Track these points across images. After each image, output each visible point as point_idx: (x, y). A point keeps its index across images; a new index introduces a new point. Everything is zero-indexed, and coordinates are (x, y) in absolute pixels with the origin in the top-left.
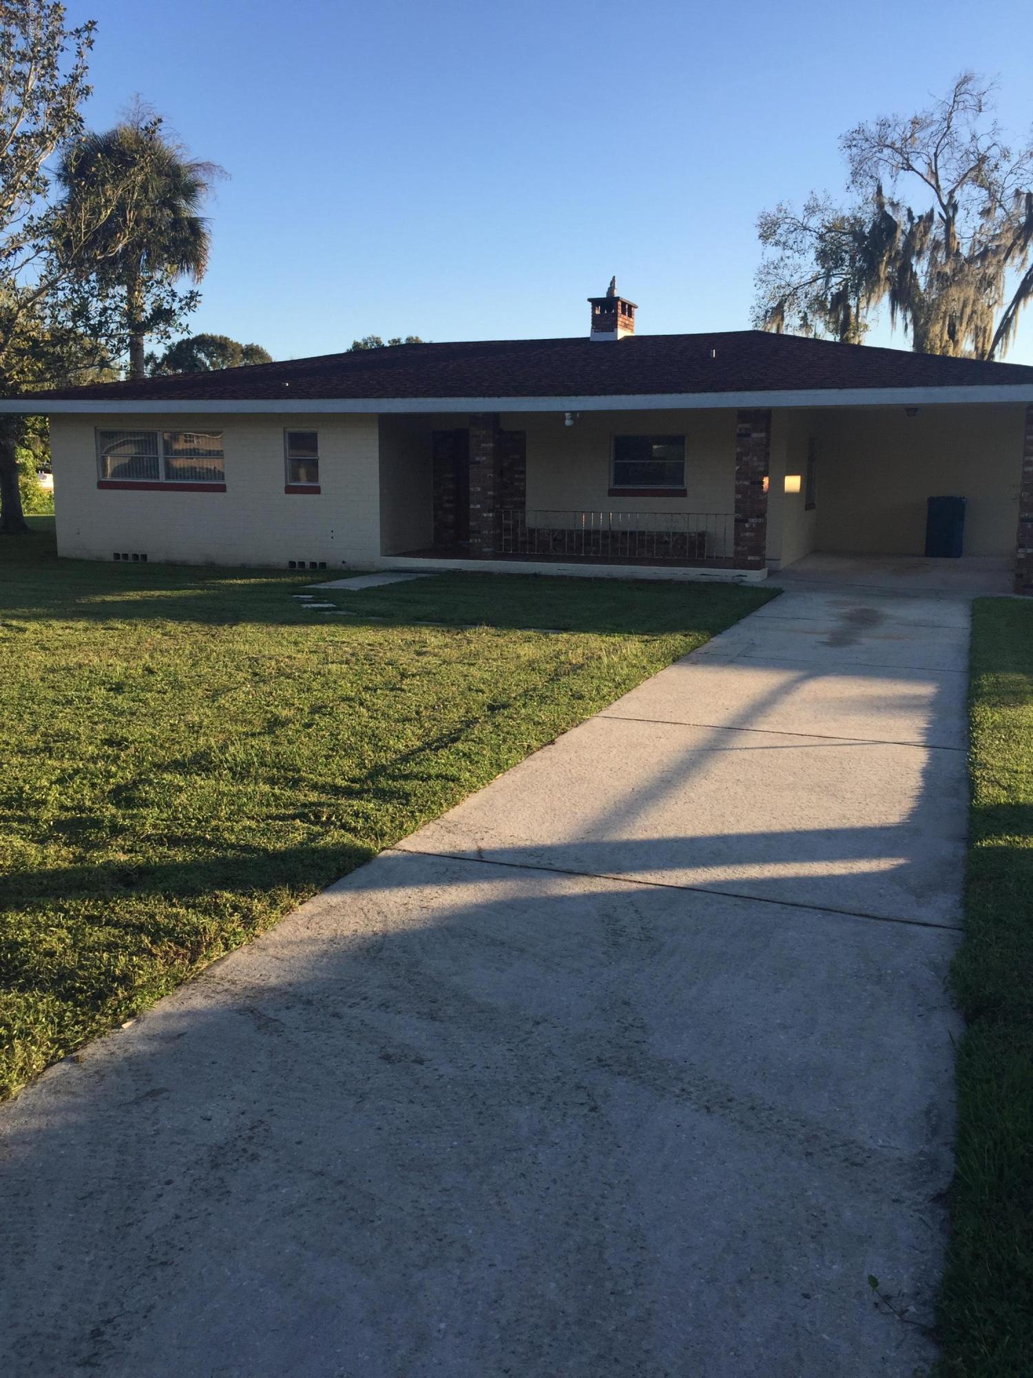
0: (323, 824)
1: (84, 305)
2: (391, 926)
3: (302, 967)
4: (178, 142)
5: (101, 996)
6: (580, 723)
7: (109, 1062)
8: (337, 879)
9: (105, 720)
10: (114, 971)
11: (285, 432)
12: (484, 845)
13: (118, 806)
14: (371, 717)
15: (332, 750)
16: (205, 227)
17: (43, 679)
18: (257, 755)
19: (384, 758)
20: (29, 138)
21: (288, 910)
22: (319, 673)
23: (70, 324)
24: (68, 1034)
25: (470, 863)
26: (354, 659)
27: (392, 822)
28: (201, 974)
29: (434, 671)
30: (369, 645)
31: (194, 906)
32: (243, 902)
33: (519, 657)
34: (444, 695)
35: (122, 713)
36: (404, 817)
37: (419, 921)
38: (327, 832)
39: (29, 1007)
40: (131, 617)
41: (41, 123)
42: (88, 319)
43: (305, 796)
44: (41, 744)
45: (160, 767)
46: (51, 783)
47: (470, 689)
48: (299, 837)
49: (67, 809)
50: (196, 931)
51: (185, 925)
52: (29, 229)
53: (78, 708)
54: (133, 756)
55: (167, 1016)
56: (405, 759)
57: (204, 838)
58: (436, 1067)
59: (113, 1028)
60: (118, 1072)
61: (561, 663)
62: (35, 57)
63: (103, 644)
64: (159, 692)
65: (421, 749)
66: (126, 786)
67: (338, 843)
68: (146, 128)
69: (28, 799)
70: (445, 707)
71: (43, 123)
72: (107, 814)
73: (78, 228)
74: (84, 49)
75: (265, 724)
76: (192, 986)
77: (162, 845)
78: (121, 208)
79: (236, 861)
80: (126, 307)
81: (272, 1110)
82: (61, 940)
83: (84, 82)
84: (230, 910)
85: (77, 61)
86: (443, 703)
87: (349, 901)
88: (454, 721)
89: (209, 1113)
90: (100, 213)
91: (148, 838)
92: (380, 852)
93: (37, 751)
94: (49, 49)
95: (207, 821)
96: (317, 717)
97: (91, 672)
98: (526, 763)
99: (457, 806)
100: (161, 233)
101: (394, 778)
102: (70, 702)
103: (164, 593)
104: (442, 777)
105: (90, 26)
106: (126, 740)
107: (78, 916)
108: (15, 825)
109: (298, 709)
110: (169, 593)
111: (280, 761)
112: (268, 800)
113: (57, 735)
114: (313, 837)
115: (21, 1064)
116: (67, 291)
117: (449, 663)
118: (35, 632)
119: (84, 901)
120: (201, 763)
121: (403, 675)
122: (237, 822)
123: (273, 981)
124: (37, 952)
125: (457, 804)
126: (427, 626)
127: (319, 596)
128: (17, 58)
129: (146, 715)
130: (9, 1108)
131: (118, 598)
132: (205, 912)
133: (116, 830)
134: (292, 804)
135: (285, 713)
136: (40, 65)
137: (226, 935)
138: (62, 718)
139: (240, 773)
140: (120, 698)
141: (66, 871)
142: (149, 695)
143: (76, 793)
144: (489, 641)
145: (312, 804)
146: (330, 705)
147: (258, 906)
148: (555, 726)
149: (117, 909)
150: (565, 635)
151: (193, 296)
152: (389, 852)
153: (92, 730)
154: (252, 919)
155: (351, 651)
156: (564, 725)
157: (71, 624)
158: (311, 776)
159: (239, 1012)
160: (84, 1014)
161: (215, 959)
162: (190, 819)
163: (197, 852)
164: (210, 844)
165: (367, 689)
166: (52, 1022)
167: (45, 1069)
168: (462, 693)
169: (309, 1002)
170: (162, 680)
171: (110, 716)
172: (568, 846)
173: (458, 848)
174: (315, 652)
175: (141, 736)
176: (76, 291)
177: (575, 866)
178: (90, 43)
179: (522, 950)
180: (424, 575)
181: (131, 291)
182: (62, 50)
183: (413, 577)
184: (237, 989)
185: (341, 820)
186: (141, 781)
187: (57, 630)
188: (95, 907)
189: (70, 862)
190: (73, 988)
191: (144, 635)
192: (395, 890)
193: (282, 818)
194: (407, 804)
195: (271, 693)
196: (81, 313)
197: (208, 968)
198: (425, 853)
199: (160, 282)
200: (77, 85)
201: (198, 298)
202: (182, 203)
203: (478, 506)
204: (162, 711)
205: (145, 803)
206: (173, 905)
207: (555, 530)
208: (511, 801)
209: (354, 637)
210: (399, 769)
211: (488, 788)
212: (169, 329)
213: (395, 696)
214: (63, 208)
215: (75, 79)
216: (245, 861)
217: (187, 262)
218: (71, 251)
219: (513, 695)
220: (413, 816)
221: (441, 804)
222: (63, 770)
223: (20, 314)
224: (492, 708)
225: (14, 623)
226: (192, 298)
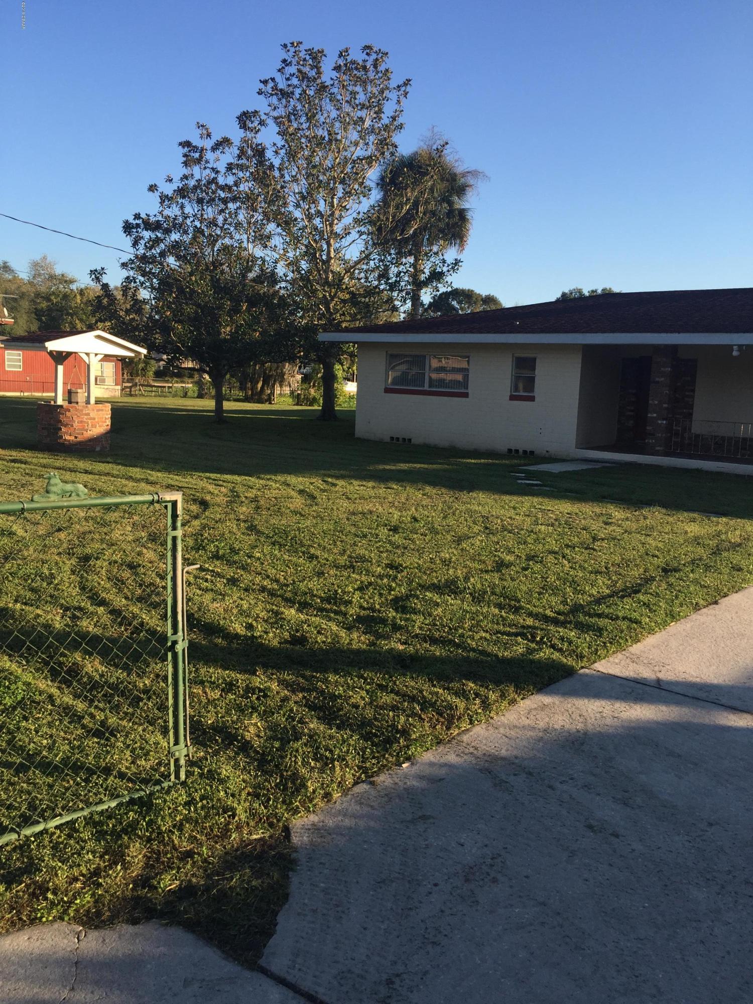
0: (537, 643)
1: (387, 269)
2: (590, 727)
3: (524, 746)
4: (456, 157)
5: (389, 741)
6: (739, 590)
7: (394, 789)
8: (548, 685)
9: (387, 551)
10: (397, 726)
11: (513, 357)
12: (661, 676)
13: (396, 610)
14: (571, 568)
15: (543, 588)
16: (469, 215)
17: (348, 519)
18: (489, 586)
19: (582, 599)
20: (362, 160)
21: (513, 702)
22: (532, 531)
23: (376, 283)
24: (368, 765)
25: (652, 689)
26: (557, 523)
27: (589, 648)
28: (453, 738)
29: (619, 537)
30: (568, 514)
31: (448, 689)
32: (483, 691)
33: (686, 532)
34: (626, 557)
35: (398, 547)
36: (598, 645)
37: (611, 727)
38: (541, 649)
39: (344, 741)
40: (403, 481)
41: (370, 150)
42: (388, 279)
43: (524, 620)
44: (348, 563)
45: (424, 587)
46: (355, 590)
47: (647, 554)
48: (520, 650)
49: (364, 609)
50: (450, 707)
51: (443, 701)
52: (357, 221)
53: (370, 541)
54: (406, 577)
55: (431, 764)
56: (599, 601)
57: (454, 641)
58: (629, 842)
59: (396, 765)
60: (400, 797)
61: (722, 540)
62: (370, 106)
63: (384, 498)
64: (422, 535)
65: (610, 596)
66: (401, 597)
67: (549, 658)
68: (437, 149)
69: (341, 599)
70: (628, 566)
71: (371, 149)
72: (390, 615)
73: (387, 219)
74: (402, 98)
75: (494, 565)
76: (448, 746)
77: (426, 642)
78: (416, 204)
79: (476, 661)
80: (413, 270)
81: (506, 848)
82: (363, 698)
83: (400, 120)
84: (473, 696)
85: (397, 107)
86: (627, 563)
87: (557, 702)
88: (635, 577)
89: (462, 841)
90: (402, 208)
91: (417, 636)
92: (580, 669)
93: (345, 567)
94: (379, 100)
95: (456, 629)
96: (531, 563)
97: (378, 517)
98: (694, 616)
99: (639, 643)
100: (440, 220)
101: (591, 616)
102: (365, 536)
103: (422, 466)
104: (628, 619)
105: (407, 82)
106: (401, 565)
107: (373, 683)
108: (332, 615)
109: (518, 556)
110: (426, 466)
111: (505, 593)
112: (497, 620)
113: (357, 558)
114: (530, 651)
115: (339, 779)
116: (376, 261)
117: (630, 533)
118: (342, 487)
119: (376, 673)
120: (450, 588)
121: (595, 539)
122: (476, 633)
123: (503, 753)
124: (348, 704)
125: (639, 641)
126: (611, 503)
127: (530, 475)
128: (359, 108)
129: (413, 550)
130: (332, 808)
131: (394, 468)
132: (457, 694)
133: (396, 628)
134: (514, 625)
135: (509, 558)
136: (373, 111)
137: (471, 713)
138: (361, 546)
139: (478, 598)
140: (397, 536)
141: (364, 651)
142: (415, 536)
143: (370, 598)
144: (662, 519)
145: (529, 627)
146: (541, 555)
147: (492, 696)
148: (717, 590)
149: (398, 682)
150: (724, 519)
151: (457, 262)
152: (587, 671)
153: (380, 556)
154: (489, 705)
155: (554, 517)
156: (726, 590)
157: (364, 483)
158: (528, 606)
159: (481, 770)
160: (378, 752)
161: (463, 729)
162: (444, 627)
163: (449, 650)
164: (458, 646)
165: (567, 546)
166: (359, 754)
167: (353, 785)
168: (641, 557)
169: (530, 774)
170: (424, 526)
171: (390, 548)
172: (732, 687)
173: (641, 675)
174: (528, 516)
175: (411, 564)
176: (382, 261)
177: (737, 704)
178: (406, 94)
179: (696, 764)
180: (608, 465)
181: (416, 260)
182: (387, 100)
183: (598, 466)
184: (479, 753)
185: (550, 642)
186: (411, 595)
187: (356, 487)
188: (383, 678)
189: (367, 645)
190: (371, 732)
191: (411, 495)
192: (593, 701)
193: (509, 634)
194: (600, 636)
195: (498, 543)
196: (384, 275)
197: (458, 734)
198: (614, 676)
199: (436, 253)
200: (395, 123)
201: (460, 264)
202: (455, 198)
203: (655, 415)
204: (424, 548)
205: (415, 611)
206: (434, 686)
207: (718, 436)
208: (683, 645)
209: (556, 507)
210: (594, 609)
211: (663, 632)
212: (439, 285)
213: (589, 554)
214: (379, 205)
215: (394, 118)
216: (482, 662)
217: (455, 239)
218: (381, 235)
219: (683, 562)
220: (605, 646)
221: (627, 640)
222: (362, 582)
223: (346, 277)
224: (665, 570)
225: (330, 480)
226: (456, 264)
